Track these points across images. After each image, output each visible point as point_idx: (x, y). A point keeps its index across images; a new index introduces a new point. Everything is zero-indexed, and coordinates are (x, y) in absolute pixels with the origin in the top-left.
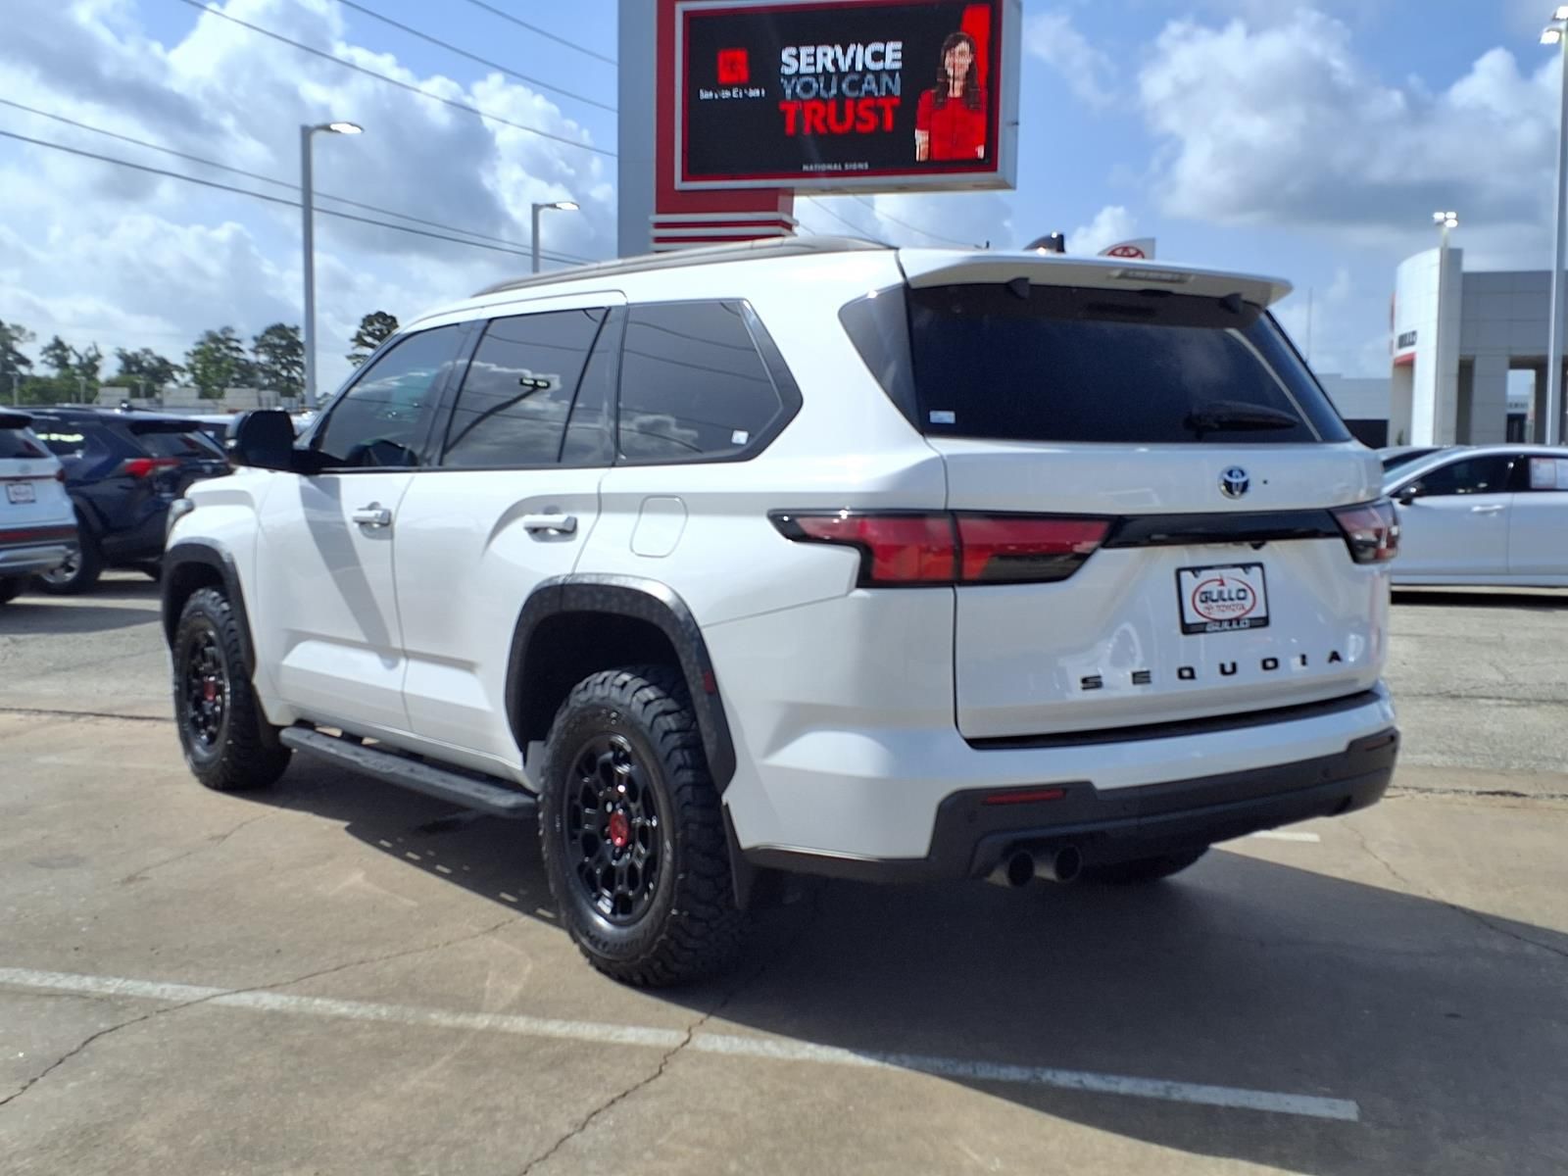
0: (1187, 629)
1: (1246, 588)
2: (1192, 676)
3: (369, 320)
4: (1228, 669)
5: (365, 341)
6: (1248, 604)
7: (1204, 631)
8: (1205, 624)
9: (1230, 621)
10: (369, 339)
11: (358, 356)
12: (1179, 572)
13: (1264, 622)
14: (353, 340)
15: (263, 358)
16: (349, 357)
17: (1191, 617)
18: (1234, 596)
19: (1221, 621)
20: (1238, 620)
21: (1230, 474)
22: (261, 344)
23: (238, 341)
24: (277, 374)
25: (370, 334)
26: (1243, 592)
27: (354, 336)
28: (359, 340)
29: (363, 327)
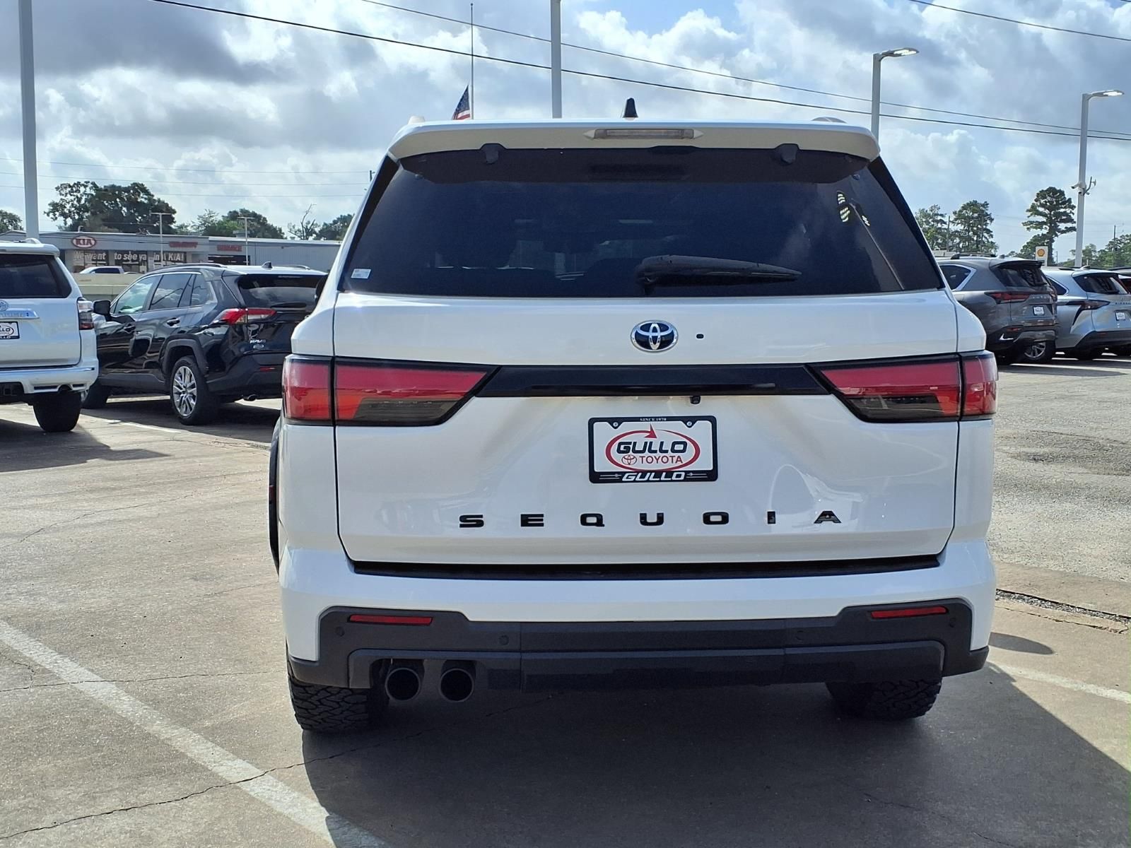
0: (596, 477)
1: (685, 440)
2: (600, 523)
3: (1042, 195)
4: (652, 518)
5: (1038, 211)
6: (687, 457)
7: (620, 481)
8: (624, 473)
9: (658, 474)
10: (1041, 209)
11: (1032, 223)
12: (592, 422)
13: (711, 476)
14: (1028, 211)
15: (960, 227)
16: (1025, 224)
17: (602, 465)
18: (667, 447)
19: (644, 473)
20: (669, 473)
21: (646, 327)
22: (959, 216)
23: (942, 215)
24: (970, 239)
25: (1042, 205)
26: (679, 446)
27: (1029, 208)
28: (1034, 210)
29: (1036, 200)
